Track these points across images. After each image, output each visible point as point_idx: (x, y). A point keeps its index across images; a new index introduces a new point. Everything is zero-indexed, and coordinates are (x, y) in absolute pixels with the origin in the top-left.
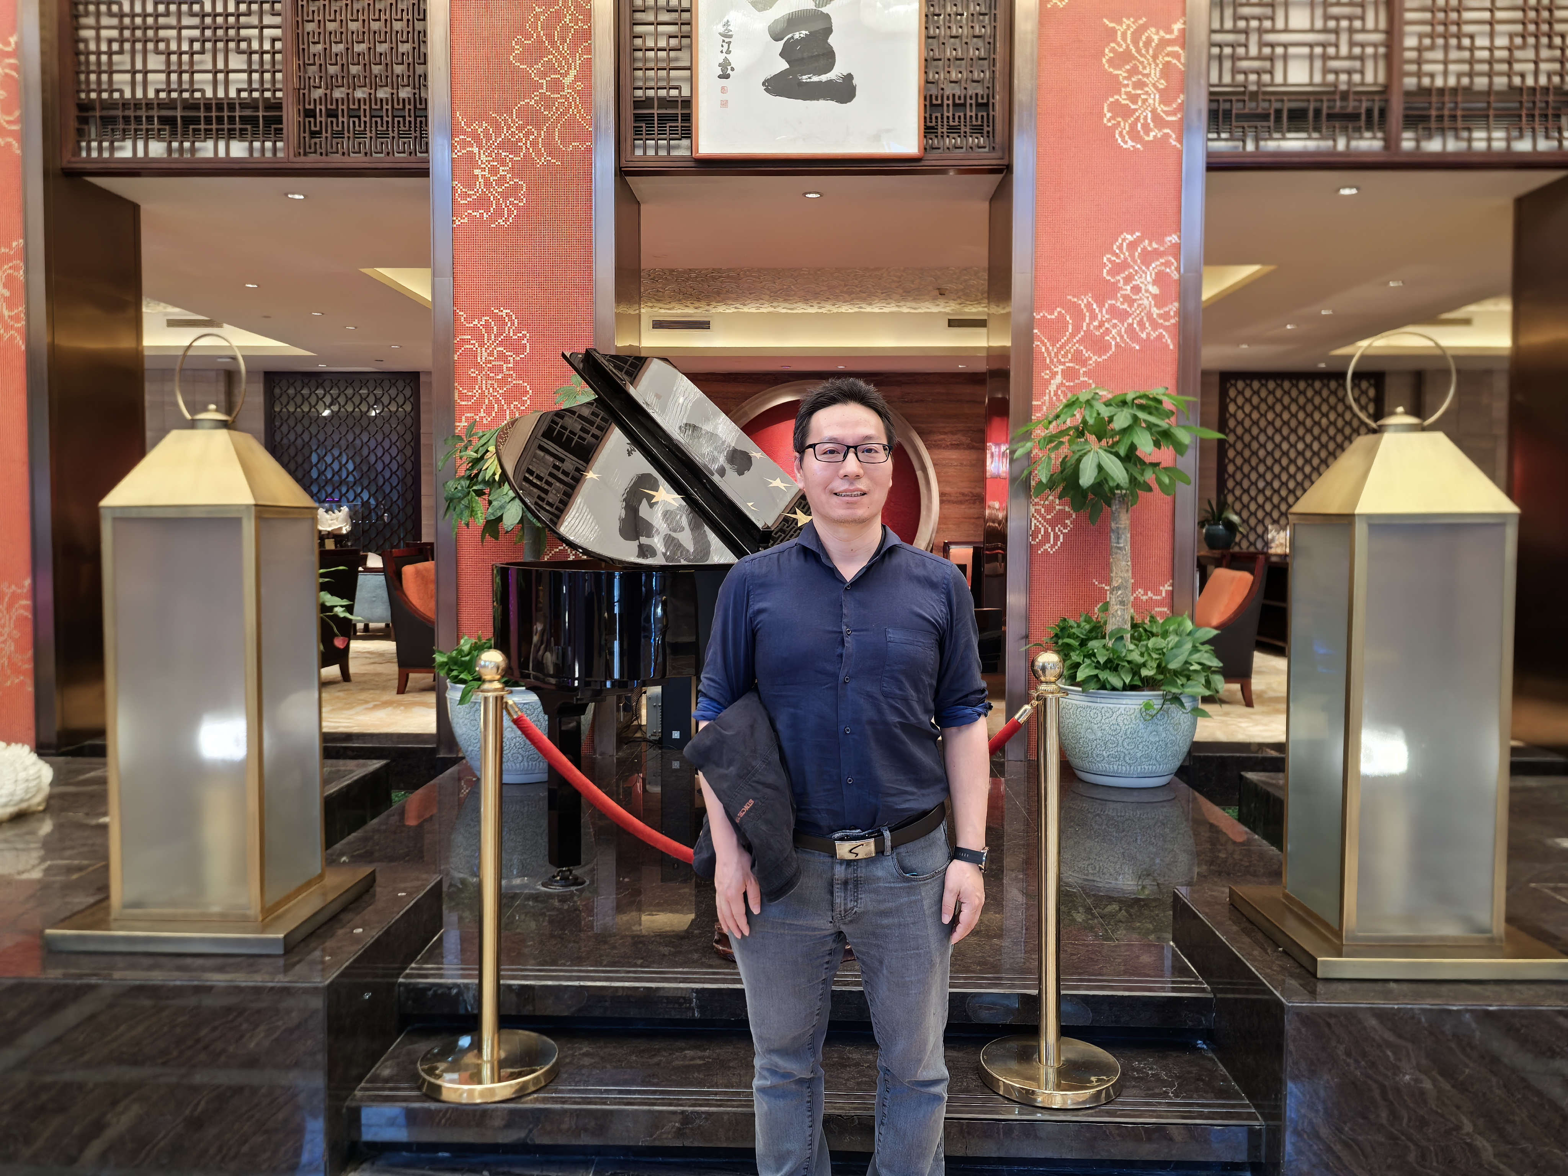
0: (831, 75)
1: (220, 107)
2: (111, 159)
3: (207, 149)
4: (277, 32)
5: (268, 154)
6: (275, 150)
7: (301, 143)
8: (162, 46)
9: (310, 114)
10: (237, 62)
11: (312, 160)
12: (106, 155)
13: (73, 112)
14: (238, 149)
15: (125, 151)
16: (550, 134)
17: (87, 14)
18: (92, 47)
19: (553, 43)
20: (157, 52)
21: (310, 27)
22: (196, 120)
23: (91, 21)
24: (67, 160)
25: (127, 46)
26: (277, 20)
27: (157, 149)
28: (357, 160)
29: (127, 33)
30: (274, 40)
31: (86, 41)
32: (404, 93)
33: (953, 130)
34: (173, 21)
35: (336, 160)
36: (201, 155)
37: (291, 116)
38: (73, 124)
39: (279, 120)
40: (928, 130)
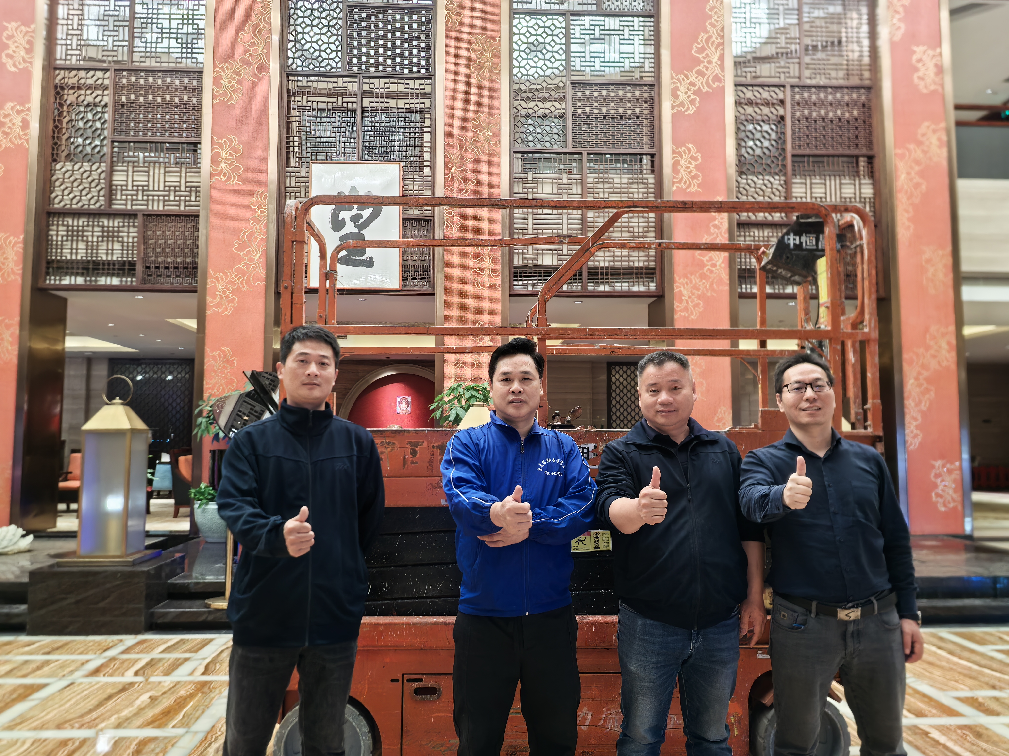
0: (365, 257)
1: (109, 264)
2: (59, 285)
3: (103, 281)
4: (136, 234)
5: (129, 283)
6: (132, 281)
7: (144, 279)
8: (85, 238)
9: (148, 268)
10: (117, 246)
11: (148, 286)
12: (58, 282)
13: (44, 265)
14: (115, 281)
15: (66, 281)
16: (248, 279)
17: (53, 225)
18: (55, 238)
19: (251, 244)
20: (83, 241)
21: (149, 233)
22: (98, 269)
23: (55, 228)
24: (41, 285)
25: (70, 238)
26: (136, 229)
27: (80, 280)
28: (167, 286)
29: (70, 233)
30: (133, 238)
31: (52, 236)
32: (188, 260)
33: (414, 279)
34: (90, 229)
35: (158, 286)
36: (99, 283)
37: (139, 268)
38: (44, 270)
39: (134, 270)
40: (404, 279)
